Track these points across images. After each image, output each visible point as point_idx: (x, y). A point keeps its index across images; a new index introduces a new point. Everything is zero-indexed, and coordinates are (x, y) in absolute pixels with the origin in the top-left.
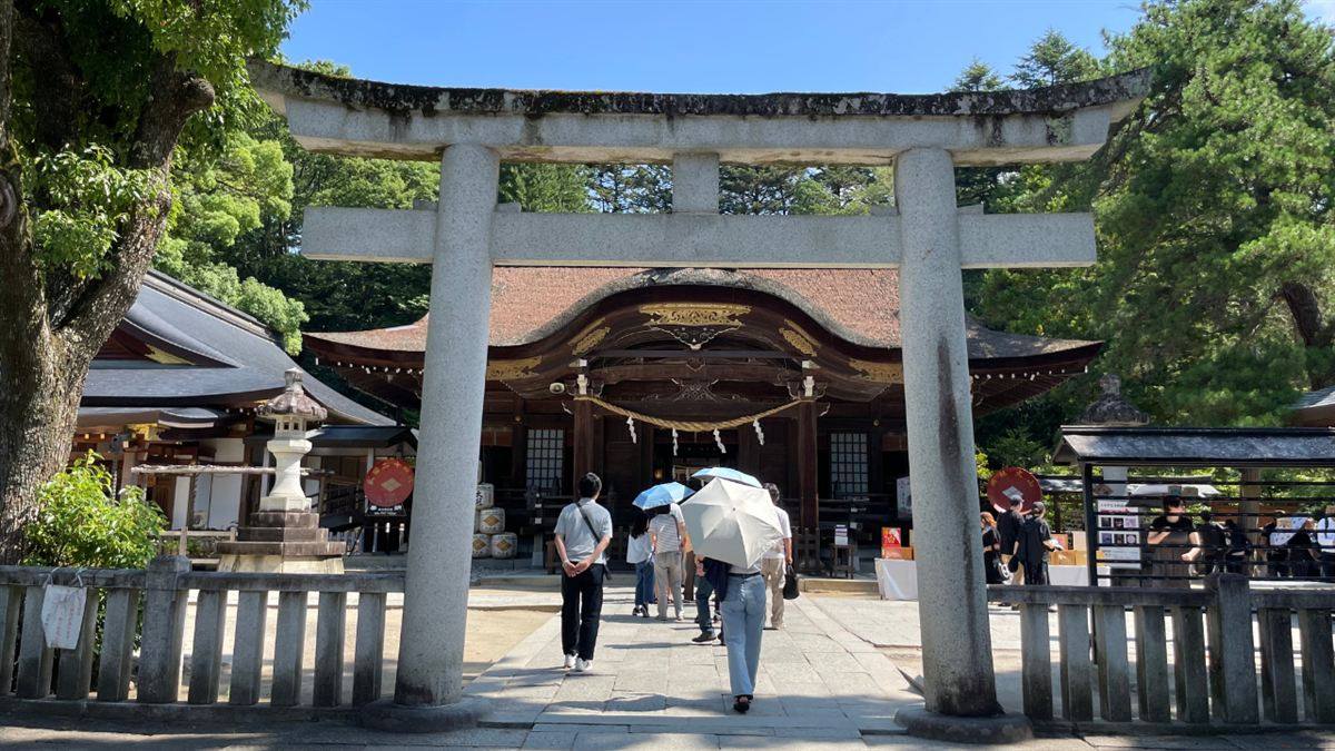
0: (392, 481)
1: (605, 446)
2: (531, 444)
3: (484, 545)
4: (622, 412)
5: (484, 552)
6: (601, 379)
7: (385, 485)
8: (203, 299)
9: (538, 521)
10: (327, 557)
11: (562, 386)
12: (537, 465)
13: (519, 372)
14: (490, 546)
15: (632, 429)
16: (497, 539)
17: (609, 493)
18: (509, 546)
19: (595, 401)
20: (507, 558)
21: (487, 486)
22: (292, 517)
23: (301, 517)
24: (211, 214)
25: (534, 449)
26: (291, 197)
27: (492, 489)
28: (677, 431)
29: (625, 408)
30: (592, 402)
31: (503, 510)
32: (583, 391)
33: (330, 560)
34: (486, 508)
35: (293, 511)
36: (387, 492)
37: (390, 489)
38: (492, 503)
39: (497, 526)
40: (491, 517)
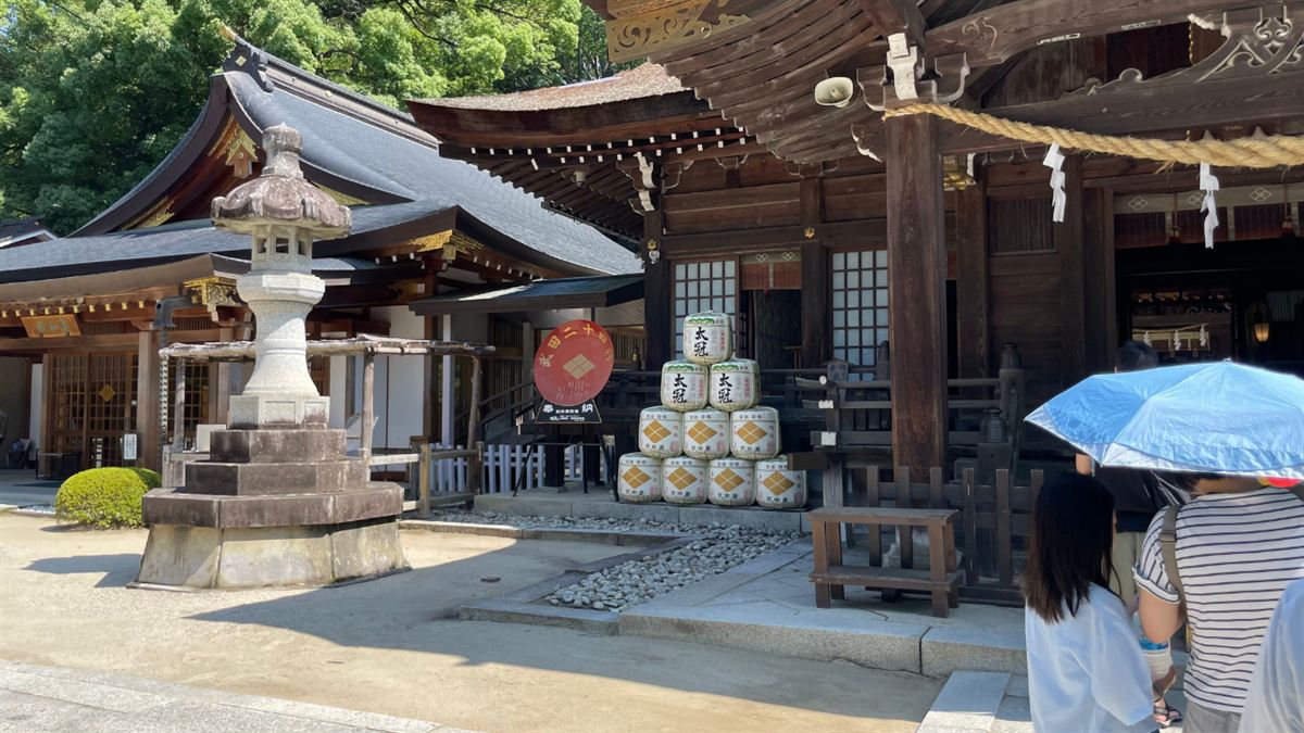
0: (581, 358)
1: (988, 267)
2: (838, 281)
3: (739, 481)
4: (1026, 133)
5: (741, 496)
6: (960, 51)
7: (568, 367)
8: (335, 92)
9: (828, 439)
10: (331, 528)
11: (847, 82)
12: (853, 321)
13: (694, 22)
14: (753, 482)
15: (1058, 181)
16: (765, 470)
17: (1002, 372)
18: (789, 484)
19: (946, 112)
20: (786, 509)
21: (740, 363)
22: (265, 439)
23: (287, 438)
24: (472, 40)
25: (846, 290)
26: (578, 18)
27: (751, 369)
28: (1215, 170)
29: (1036, 121)
30: (934, 117)
31: (775, 411)
32: (905, 88)
33: (337, 535)
34: (743, 408)
35: (275, 425)
36: (572, 378)
37: (577, 375)
38: (751, 399)
39: (763, 443)
40: (750, 425)
